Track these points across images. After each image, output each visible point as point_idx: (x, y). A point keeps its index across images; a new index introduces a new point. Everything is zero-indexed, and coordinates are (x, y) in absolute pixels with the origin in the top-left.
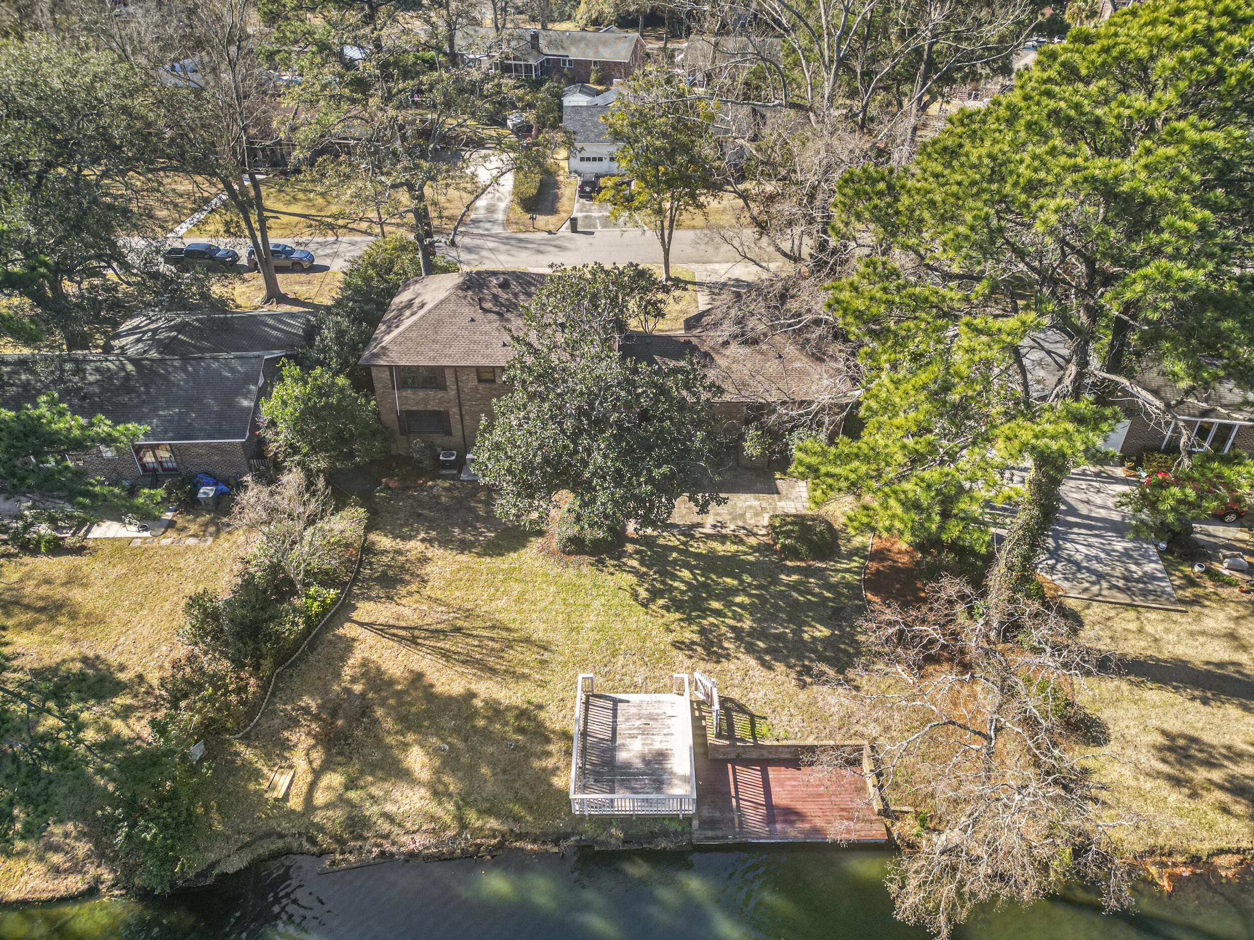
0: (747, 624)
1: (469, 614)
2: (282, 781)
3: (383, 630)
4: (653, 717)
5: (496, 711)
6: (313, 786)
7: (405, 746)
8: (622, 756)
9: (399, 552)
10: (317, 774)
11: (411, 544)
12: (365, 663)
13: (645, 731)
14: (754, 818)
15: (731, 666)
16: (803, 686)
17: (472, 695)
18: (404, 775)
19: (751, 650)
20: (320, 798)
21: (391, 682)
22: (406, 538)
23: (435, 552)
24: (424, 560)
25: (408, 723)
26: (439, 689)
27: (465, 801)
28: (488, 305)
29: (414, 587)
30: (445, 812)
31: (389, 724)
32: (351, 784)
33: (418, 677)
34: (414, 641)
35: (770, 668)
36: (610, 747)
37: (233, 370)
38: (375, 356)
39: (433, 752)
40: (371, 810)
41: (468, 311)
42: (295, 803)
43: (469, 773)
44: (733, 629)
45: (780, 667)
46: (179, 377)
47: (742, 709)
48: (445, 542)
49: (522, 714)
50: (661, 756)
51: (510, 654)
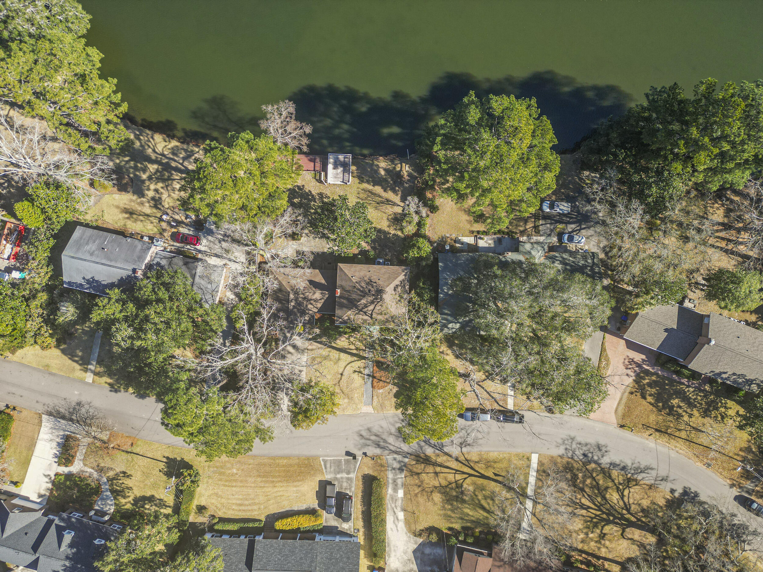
0: (312, 203)
1: (376, 208)
2: (407, 169)
3: (395, 204)
4: (335, 177)
5: (368, 182)
6: (401, 168)
7: (385, 175)
8: (342, 169)
9: (396, 229)
10: (401, 170)
11: (393, 232)
12: (397, 195)
13: (337, 174)
14: (318, 160)
15: (318, 192)
16: (303, 186)
17: (373, 186)
18: (385, 170)
19: (313, 196)
20: (399, 165)
21: (391, 189)
22: (394, 235)
23: (387, 229)
24: (389, 226)
25: (385, 180)
26: (380, 187)
27: (372, 164)
28: (375, 284)
29: (390, 217)
30: (376, 163)
31: (389, 180)
32: (395, 168)
33: (385, 191)
34: (388, 200)
35: (309, 191)
36: (344, 171)
37: (447, 275)
38: (406, 269)
39: (380, 174)
40: (390, 163)
41: (380, 282)
42: (404, 164)
43: (372, 169)
44: (315, 202)
45: (307, 191)
46: (462, 273)
47: (317, 180)
48: (385, 233)
49: (363, 182)
50: (334, 169)
51: (366, 196)
